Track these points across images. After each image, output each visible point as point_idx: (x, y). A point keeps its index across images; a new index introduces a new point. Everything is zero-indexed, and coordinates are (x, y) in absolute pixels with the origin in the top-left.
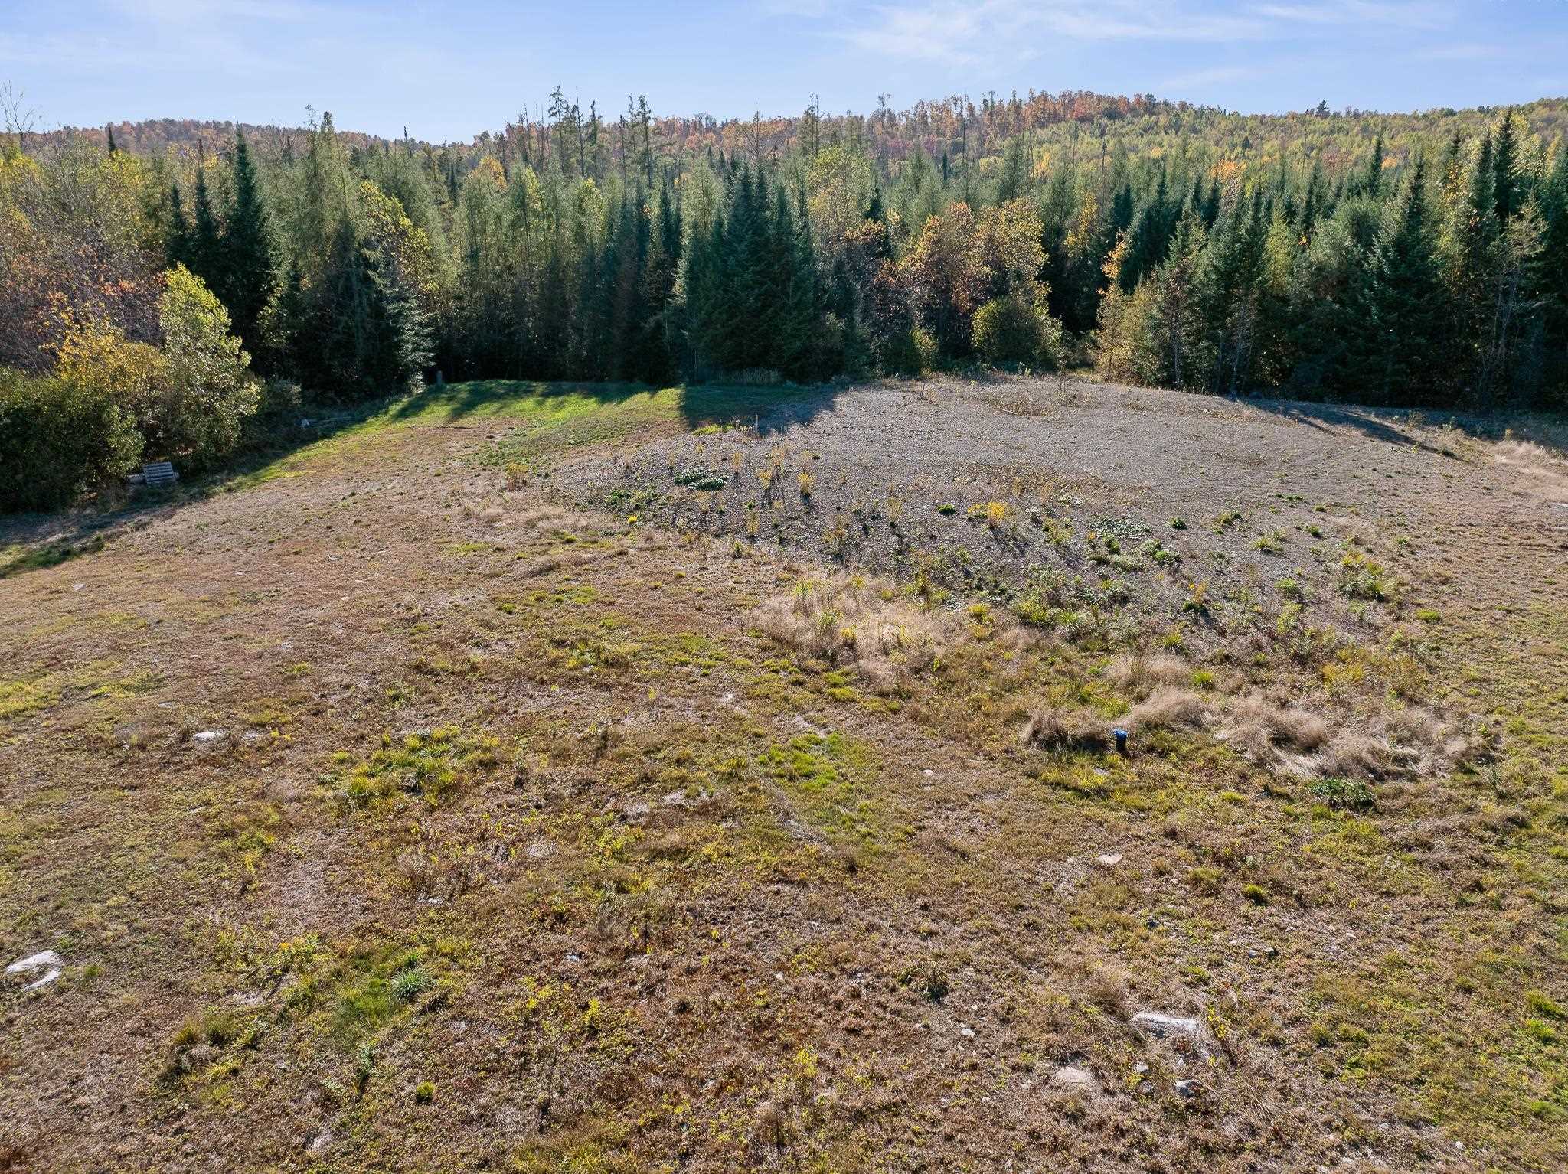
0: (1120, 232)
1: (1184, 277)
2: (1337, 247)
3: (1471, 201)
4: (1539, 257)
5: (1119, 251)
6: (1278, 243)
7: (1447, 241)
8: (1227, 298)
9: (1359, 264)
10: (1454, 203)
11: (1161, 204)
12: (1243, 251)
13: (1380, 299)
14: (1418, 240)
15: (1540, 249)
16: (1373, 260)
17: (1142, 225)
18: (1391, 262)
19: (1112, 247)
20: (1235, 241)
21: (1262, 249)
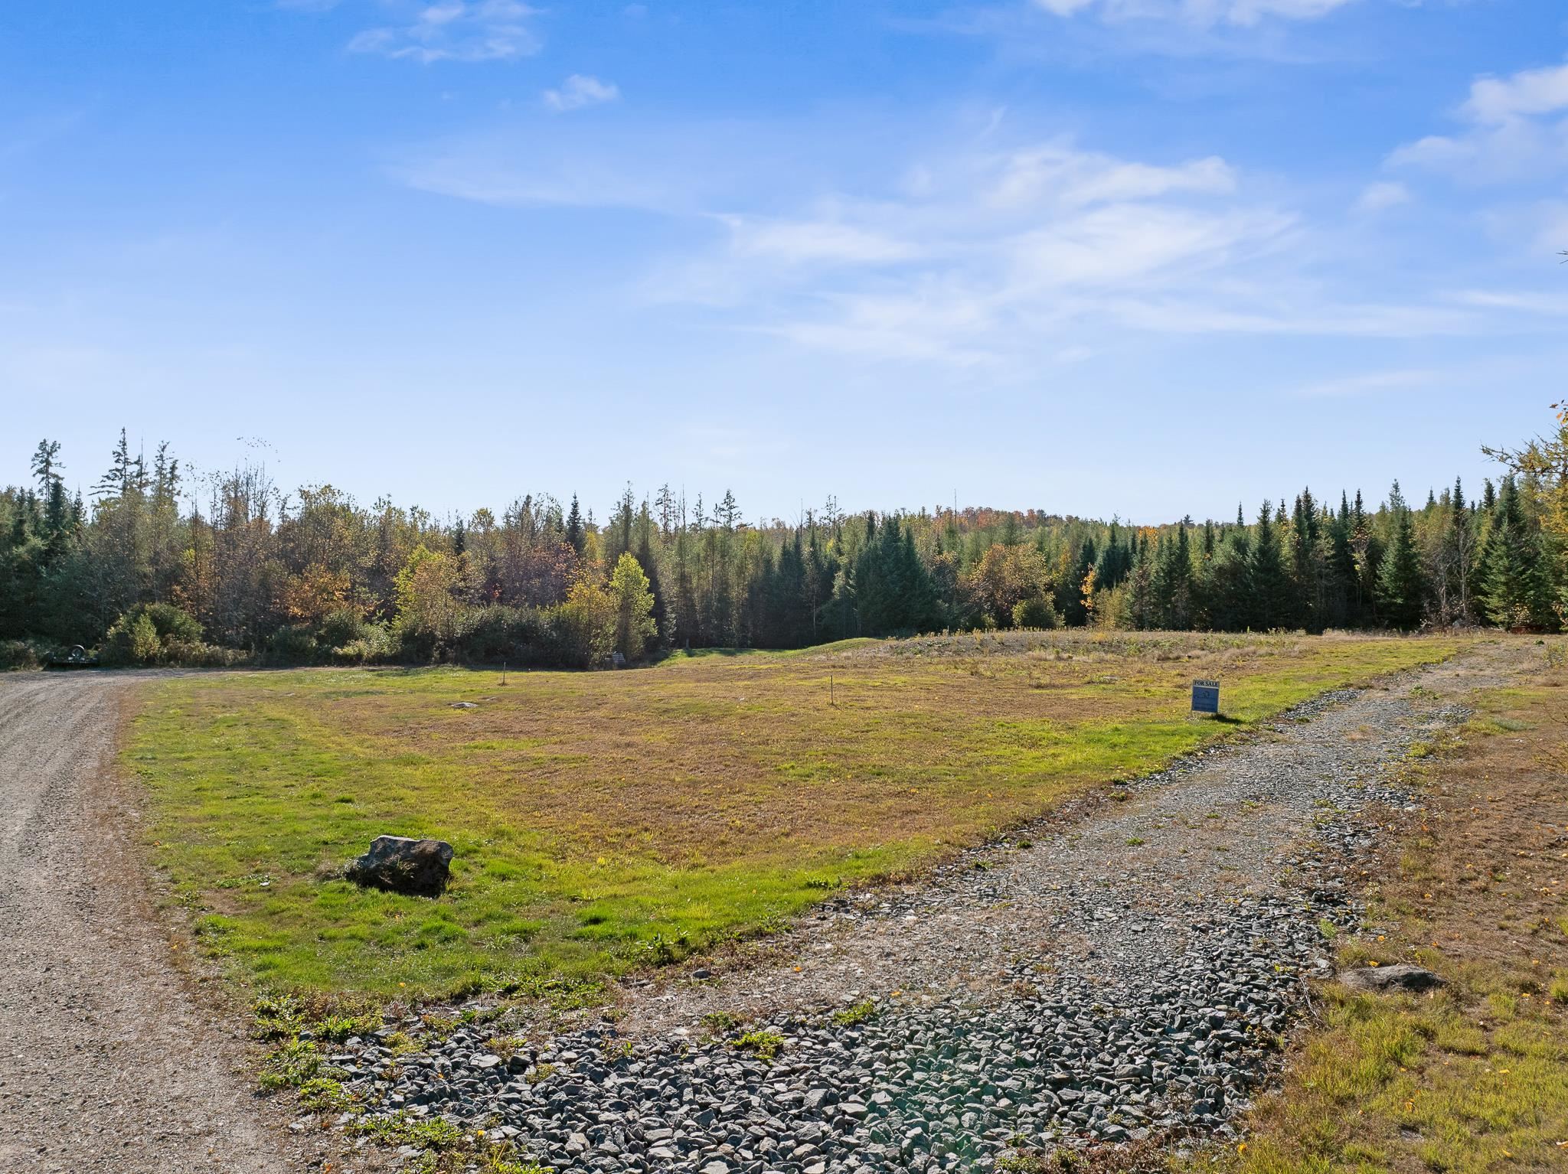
0: (1090, 565)
1: (1144, 576)
2: (1228, 557)
3: (1295, 530)
4: (1333, 556)
5: (1091, 577)
6: (1195, 558)
7: (1286, 551)
8: (1170, 586)
9: (1242, 564)
10: (1286, 532)
11: (1115, 547)
12: (1177, 559)
13: (1255, 579)
14: (1270, 549)
15: (1332, 552)
16: (1248, 560)
17: (1104, 560)
18: (1258, 560)
19: (1087, 575)
20: (1171, 555)
21: (1187, 558)
